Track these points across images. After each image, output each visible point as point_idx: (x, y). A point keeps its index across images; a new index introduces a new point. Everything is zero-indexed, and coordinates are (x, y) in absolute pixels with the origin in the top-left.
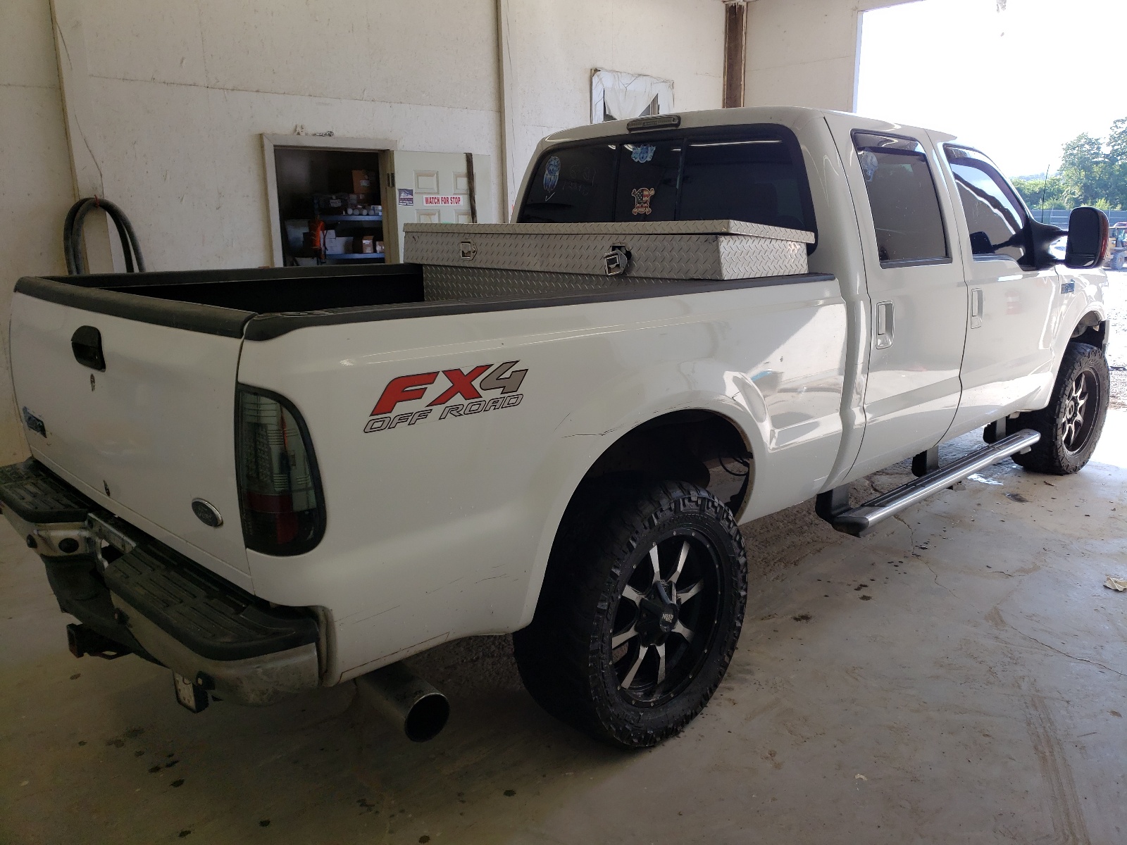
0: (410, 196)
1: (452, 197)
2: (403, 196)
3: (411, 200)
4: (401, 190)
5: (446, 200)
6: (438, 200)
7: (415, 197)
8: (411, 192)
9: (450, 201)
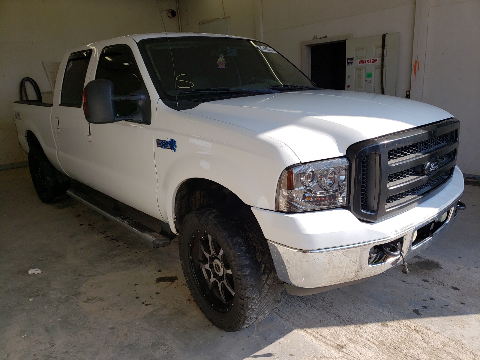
0: (352, 61)
1: (373, 59)
2: (349, 61)
3: (353, 62)
4: (348, 59)
5: (369, 61)
6: (365, 62)
7: (354, 61)
8: (352, 59)
9: (371, 61)
